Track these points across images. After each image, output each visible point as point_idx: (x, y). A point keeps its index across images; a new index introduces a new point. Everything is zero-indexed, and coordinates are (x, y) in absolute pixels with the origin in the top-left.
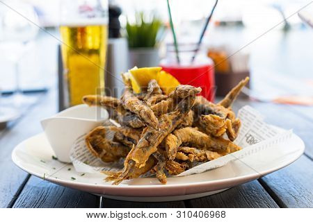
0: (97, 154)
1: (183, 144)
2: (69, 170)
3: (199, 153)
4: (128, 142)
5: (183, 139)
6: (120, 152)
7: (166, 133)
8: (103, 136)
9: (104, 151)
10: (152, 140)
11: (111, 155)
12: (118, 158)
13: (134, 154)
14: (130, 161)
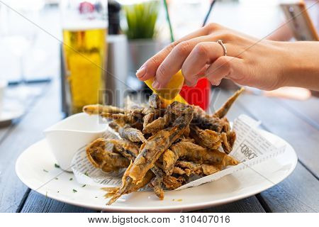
0: (97, 165)
1: (180, 159)
2: (71, 179)
3: (195, 168)
4: (127, 155)
5: (180, 154)
6: (119, 163)
7: (163, 150)
8: (103, 147)
9: (104, 162)
10: (149, 157)
11: (111, 166)
12: (118, 168)
13: (131, 171)
14: (127, 177)
